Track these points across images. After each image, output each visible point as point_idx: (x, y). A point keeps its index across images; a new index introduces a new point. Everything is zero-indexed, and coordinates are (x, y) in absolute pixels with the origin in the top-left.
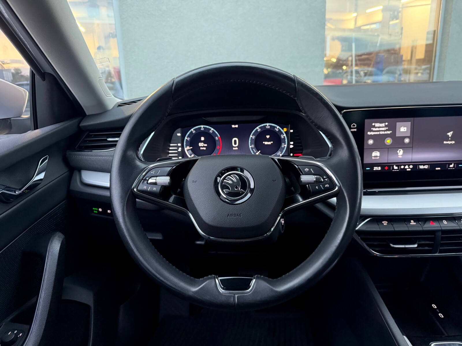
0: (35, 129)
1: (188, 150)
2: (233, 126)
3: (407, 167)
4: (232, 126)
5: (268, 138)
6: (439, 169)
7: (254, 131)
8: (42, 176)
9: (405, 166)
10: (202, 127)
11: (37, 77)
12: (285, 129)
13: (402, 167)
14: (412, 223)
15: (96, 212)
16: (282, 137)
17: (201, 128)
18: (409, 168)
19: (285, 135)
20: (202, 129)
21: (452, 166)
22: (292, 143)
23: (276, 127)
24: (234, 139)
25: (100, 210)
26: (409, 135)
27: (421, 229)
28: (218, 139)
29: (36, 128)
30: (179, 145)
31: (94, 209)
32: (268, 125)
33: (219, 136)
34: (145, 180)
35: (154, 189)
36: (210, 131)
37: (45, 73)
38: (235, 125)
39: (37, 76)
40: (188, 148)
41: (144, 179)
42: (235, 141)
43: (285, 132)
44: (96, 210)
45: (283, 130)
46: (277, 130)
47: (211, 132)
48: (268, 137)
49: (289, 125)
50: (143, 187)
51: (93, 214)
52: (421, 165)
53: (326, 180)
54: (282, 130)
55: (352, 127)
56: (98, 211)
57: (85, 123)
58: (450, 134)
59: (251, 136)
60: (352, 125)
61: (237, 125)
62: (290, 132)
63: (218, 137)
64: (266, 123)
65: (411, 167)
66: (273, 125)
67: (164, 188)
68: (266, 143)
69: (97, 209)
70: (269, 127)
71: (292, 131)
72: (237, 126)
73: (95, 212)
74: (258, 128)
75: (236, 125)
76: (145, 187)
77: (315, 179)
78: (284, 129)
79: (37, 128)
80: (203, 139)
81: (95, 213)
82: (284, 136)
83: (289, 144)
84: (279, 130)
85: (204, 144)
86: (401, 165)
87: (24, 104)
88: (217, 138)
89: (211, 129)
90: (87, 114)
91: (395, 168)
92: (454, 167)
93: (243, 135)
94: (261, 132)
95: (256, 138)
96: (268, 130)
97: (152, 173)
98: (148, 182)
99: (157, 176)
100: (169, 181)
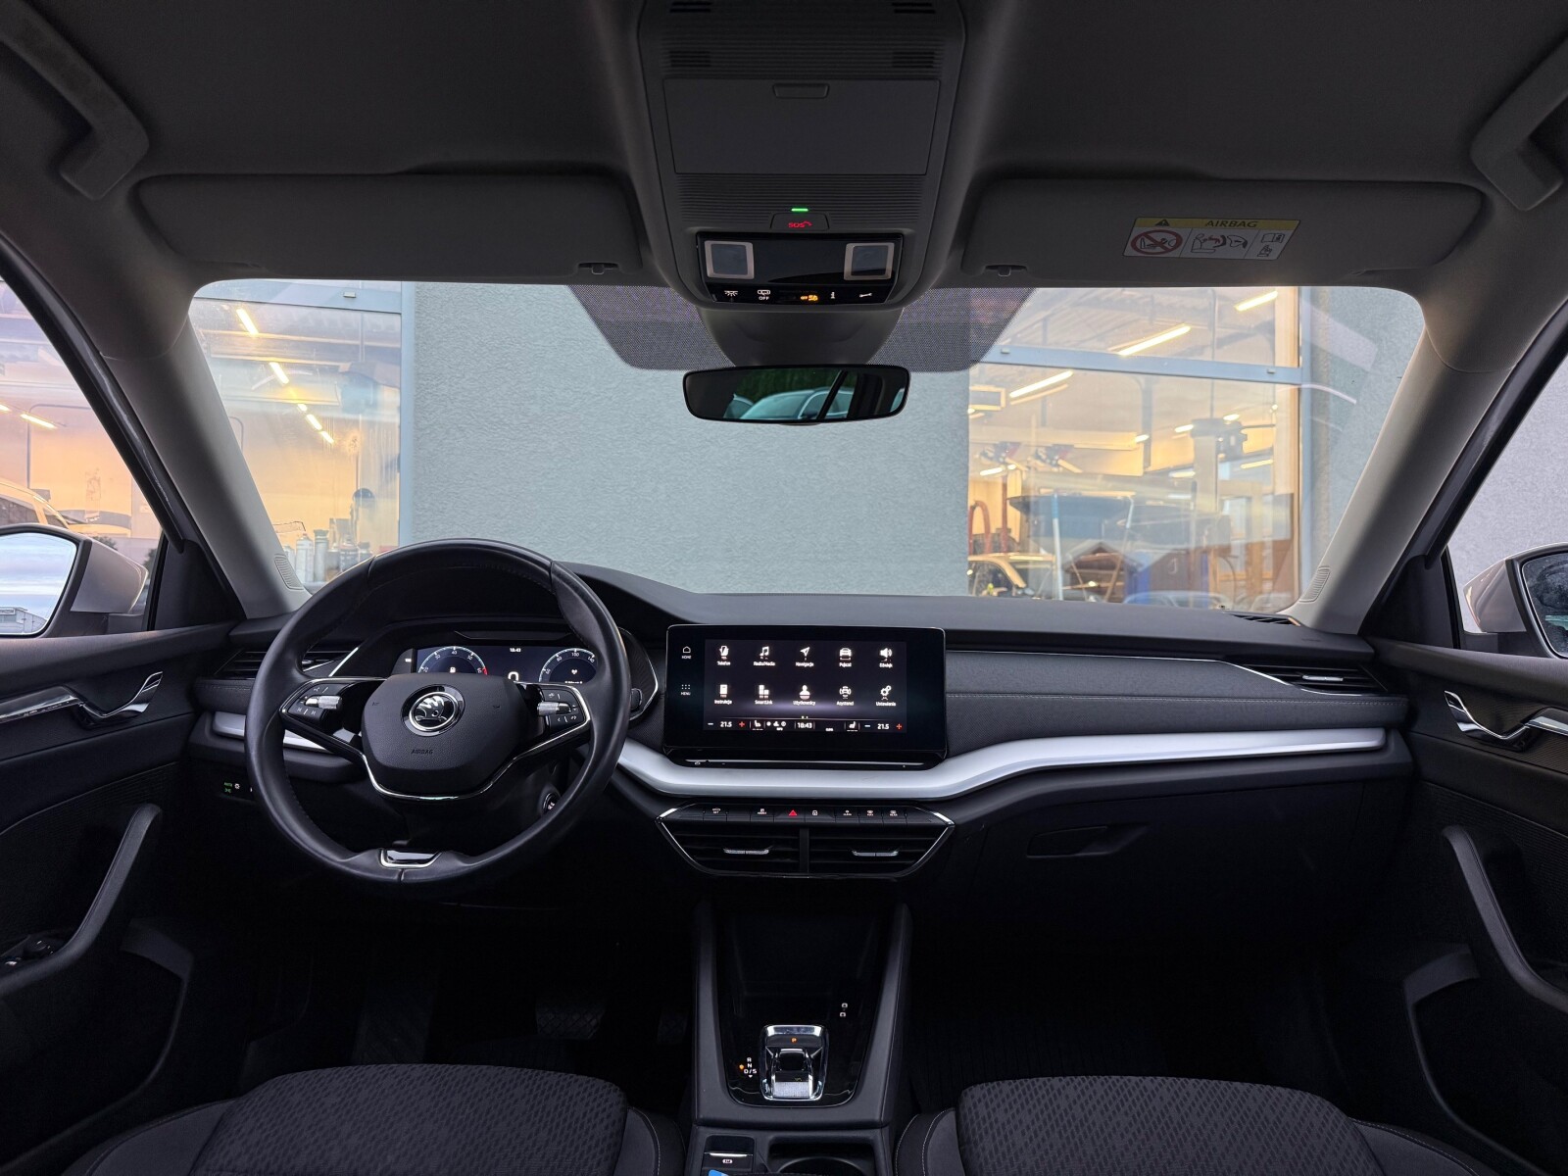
0: (148, 630)
2: (513, 650)
3: (776, 724)
4: (511, 649)
6: (831, 730)
7: (549, 661)
8: (141, 708)
9: (773, 722)
10: (454, 649)
11: (170, 544)
13: (769, 724)
14: (762, 812)
15: (229, 790)
17: (451, 649)
18: (780, 726)
21: (852, 726)
23: (591, 656)
24: (511, 673)
25: (236, 787)
29: (151, 627)
31: (227, 783)
32: (575, 651)
33: (484, 666)
34: (303, 699)
35: (313, 713)
37: (185, 540)
38: (516, 648)
39: (173, 546)
41: (301, 698)
44: (228, 787)
46: (576, 655)
50: (298, 710)
51: (222, 795)
52: (799, 722)
53: (575, 709)
55: (684, 652)
56: (233, 788)
57: (241, 631)
59: (544, 669)
60: (683, 649)
63: (482, 667)
64: (573, 647)
65: (784, 724)
66: (585, 651)
67: (328, 713)
69: (231, 782)
72: (519, 650)
73: (226, 790)
74: (557, 655)
76: (300, 710)
77: (557, 709)
79: (153, 629)
81: (227, 793)
86: (767, 721)
87: (135, 597)
89: (469, 653)
90: (248, 617)
91: (758, 725)
92: (856, 728)
93: (528, 668)
94: (561, 664)
95: (552, 674)
96: (575, 659)
97: (314, 690)
98: (305, 702)
99: (320, 695)
100: (338, 703)
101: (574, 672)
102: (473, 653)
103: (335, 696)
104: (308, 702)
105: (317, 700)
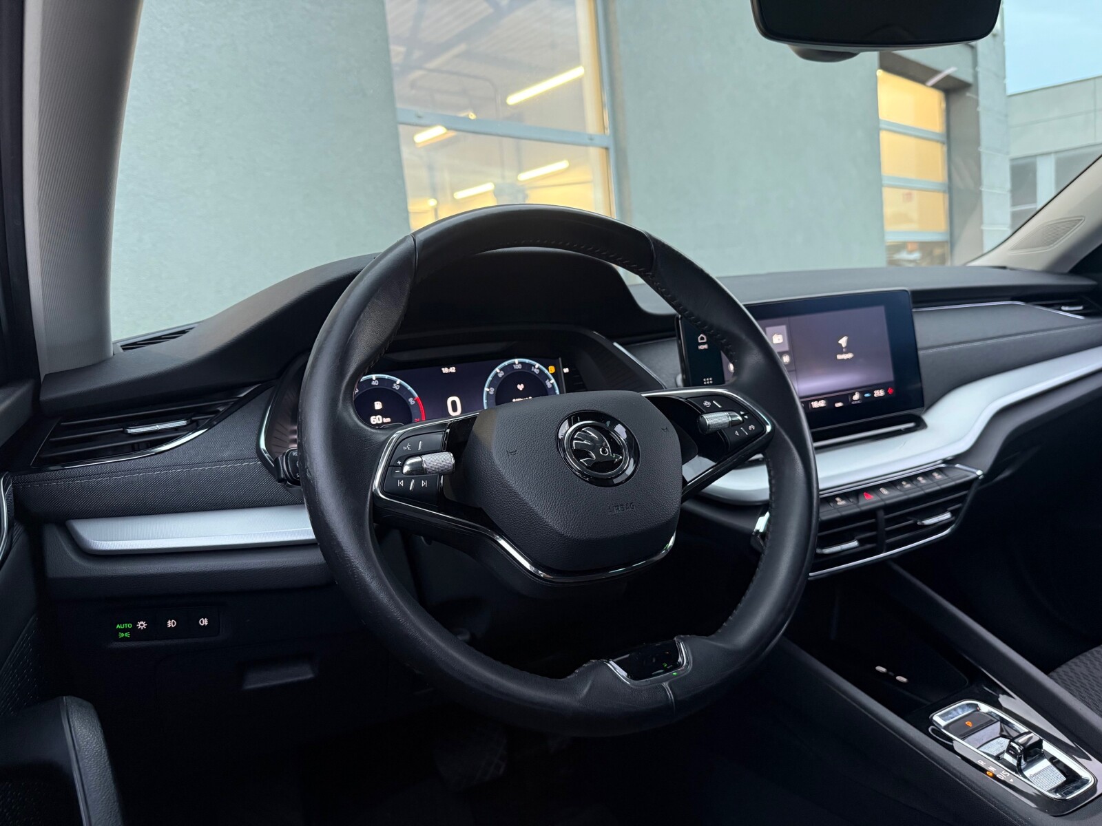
2: (445, 370)
4: (443, 369)
5: (521, 389)
6: (840, 405)
7: (490, 378)
10: (374, 378)
12: (552, 369)
14: (841, 502)
15: (127, 635)
16: (549, 384)
17: (371, 380)
19: (553, 381)
20: (373, 383)
21: (857, 397)
23: (534, 366)
24: (450, 400)
26: (786, 348)
27: (857, 510)
28: (414, 402)
31: (118, 626)
32: (517, 363)
33: (416, 396)
34: (395, 466)
36: (395, 385)
38: (449, 368)
42: (454, 403)
43: (552, 374)
44: (124, 631)
45: (548, 370)
46: (537, 371)
47: (396, 387)
48: (521, 387)
49: (560, 359)
51: (116, 645)
52: (814, 400)
53: (746, 417)
54: (546, 371)
55: (700, 341)
56: (134, 630)
58: (843, 341)
59: (486, 389)
60: (699, 338)
61: (454, 368)
62: (565, 374)
63: (413, 397)
64: (514, 358)
66: (527, 361)
69: (130, 626)
70: (519, 367)
71: (566, 370)
72: (453, 370)
73: (123, 635)
74: (497, 370)
75: (451, 368)
77: (729, 418)
78: (550, 368)
80: (378, 405)
81: (125, 639)
82: (551, 382)
84: (541, 371)
85: (383, 417)
88: (411, 401)
89: (395, 382)
92: (859, 399)
93: (468, 388)
94: (505, 379)
95: (497, 393)
96: (518, 372)
97: (404, 448)
98: (402, 470)
99: (420, 455)
100: (453, 461)
102: (399, 381)
103: (442, 452)
104: (406, 469)
105: (421, 463)
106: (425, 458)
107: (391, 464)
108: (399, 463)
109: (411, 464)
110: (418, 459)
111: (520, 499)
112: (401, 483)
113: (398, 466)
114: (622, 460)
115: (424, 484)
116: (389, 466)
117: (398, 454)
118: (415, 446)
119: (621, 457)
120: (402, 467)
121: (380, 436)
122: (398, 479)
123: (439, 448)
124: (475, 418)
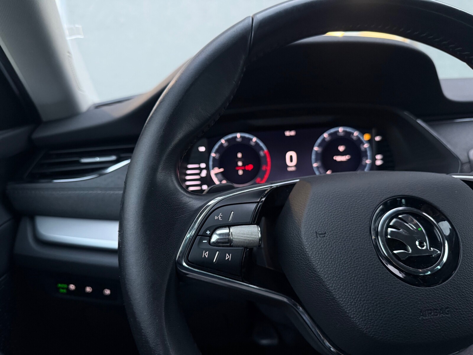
1: (216, 174)
2: (288, 133)
7: (319, 141)
12: (367, 137)
15: (65, 291)
16: (363, 148)
17: (236, 138)
20: (237, 140)
22: (379, 157)
24: (289, 154)
25: (72, 287)
28: (263, 155)
30: (203, 165)
31: (60, 285)
32: (341, 130)
33: (266, 150)
36: (251, 141)
38: (290, 132)
40: (217, 170)
42: (291, 156)
43: (367, 141)
44: (63, 288)
45: (364, 137)
47: (252, 143)
49: (374, 129)
51: (58, 295)
54: (362, 138)
56: (68, 289)
59: (315, 148)
61: (294, 132)
62: (376, 141)
63: (264, 151)
64: (338, 126)
66: (349, 129)
68: (339, 158)
69: (65, 286)
70: (342, 133)
71: (378, 138)
73: (62, 291)
75: (292, 132)
78: (366, 135)
80: (240, 155)
81: (63, 293)
82: (366, 145)
83: (374, 160)
84: (358, 137)
89: (252, 139)
97: (216, 218)
98: (210, 240)
99: (229, 226)
100: (260, 236)
101: (341, 148)
103: (251, 224)
104: (214, 238)
105: (228, 234)
106: (233, 229)
107: (200, 233)
108: (208, 232)
109: (220, 235)
110: (225, 231)
111: (323, 285)
112: (206, 254)
113: (206, 236)
114: (440, 255)
115: (228, 257)
116: (197, 235)
117: (207, 224)
118: (226, 216)
119: (439, 252)
120: (210, 237)
121: (194, 203)
122: (204, 249)
123: (249, 220)
124: (293, 185)
